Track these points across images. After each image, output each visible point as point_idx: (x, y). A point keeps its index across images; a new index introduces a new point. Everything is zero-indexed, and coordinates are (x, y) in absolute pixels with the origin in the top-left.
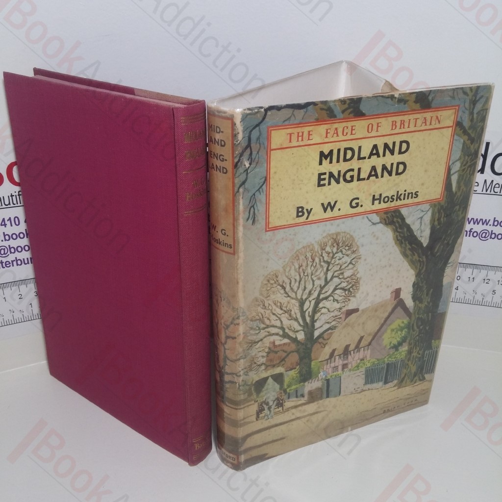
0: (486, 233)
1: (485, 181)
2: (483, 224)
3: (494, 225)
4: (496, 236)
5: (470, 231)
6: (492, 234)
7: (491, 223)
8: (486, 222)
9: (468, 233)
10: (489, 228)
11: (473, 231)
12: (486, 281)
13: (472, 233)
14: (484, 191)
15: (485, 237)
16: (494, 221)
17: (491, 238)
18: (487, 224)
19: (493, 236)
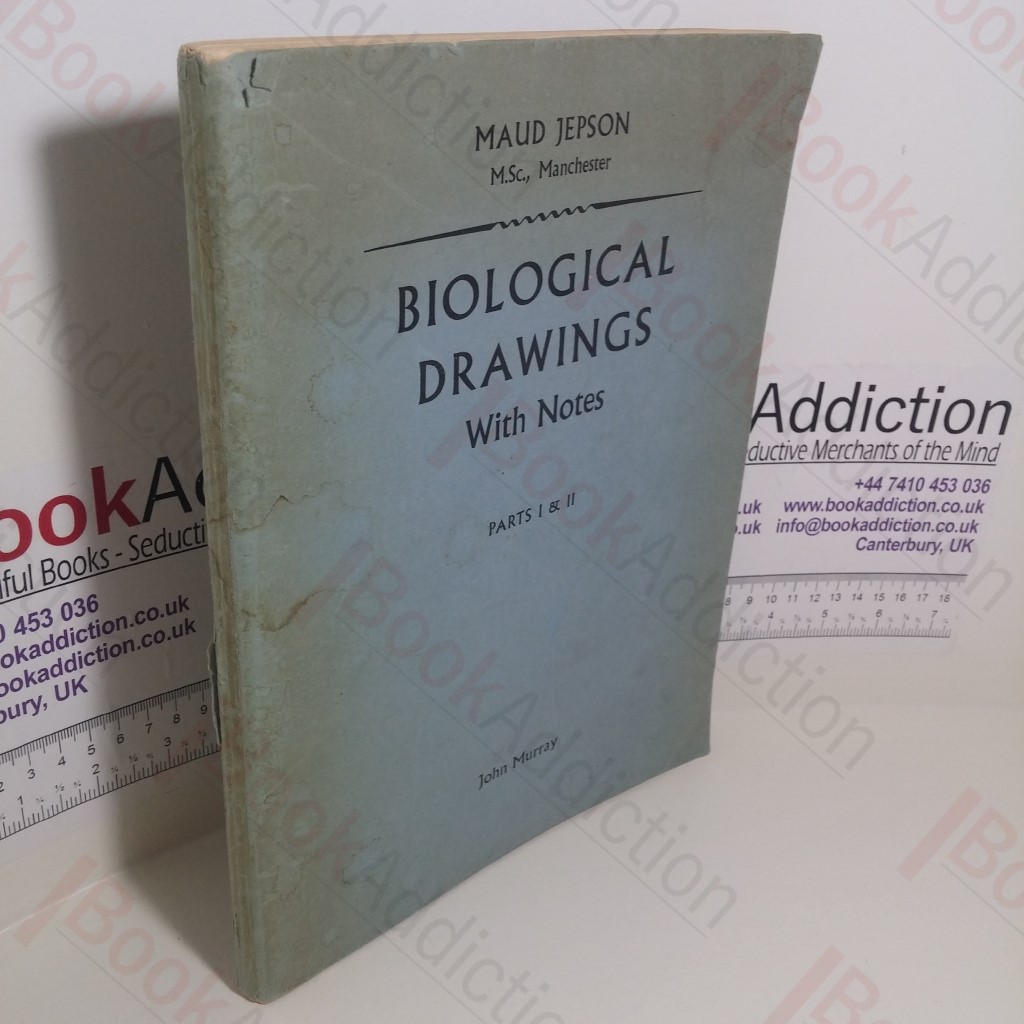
0: (816, 523)
1: (817, 442)
2: (812, 510)
3: (827, 509)
4: (831, 526)
5: (793, 523)
6: (824, 523)
7: (824, 506)
8: (816, 506)
9: (791, 525)
10: (821, 515)
11: (797, 522)
12: (814, 598)
13: (795, 526)
14: (815, 459)
15: (814, 530)
16: (829, 502)
17: (823, 529)
18: (818, 509)
19: (826, 526)
